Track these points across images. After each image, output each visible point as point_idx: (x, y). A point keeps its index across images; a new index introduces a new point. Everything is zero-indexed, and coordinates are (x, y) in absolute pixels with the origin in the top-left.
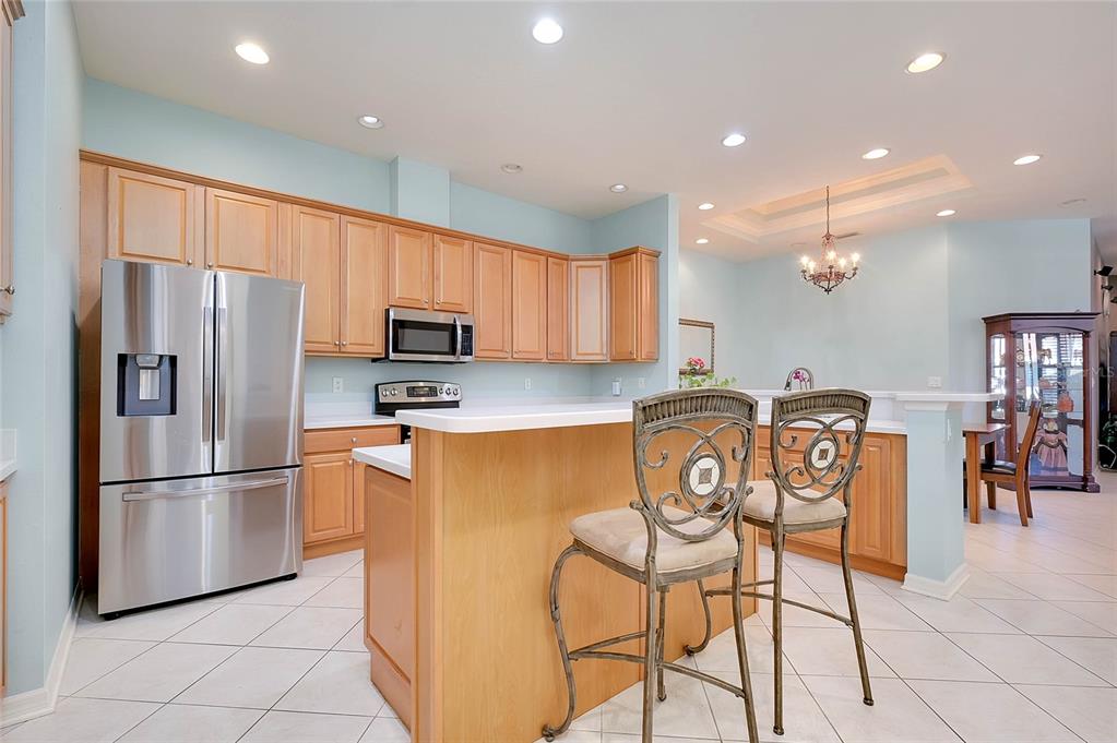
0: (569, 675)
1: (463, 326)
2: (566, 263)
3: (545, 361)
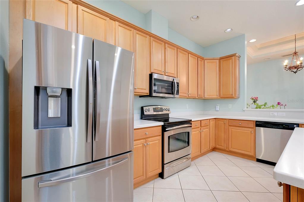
1: (177, 83)
2: (203, 61)
3: (197, 98)
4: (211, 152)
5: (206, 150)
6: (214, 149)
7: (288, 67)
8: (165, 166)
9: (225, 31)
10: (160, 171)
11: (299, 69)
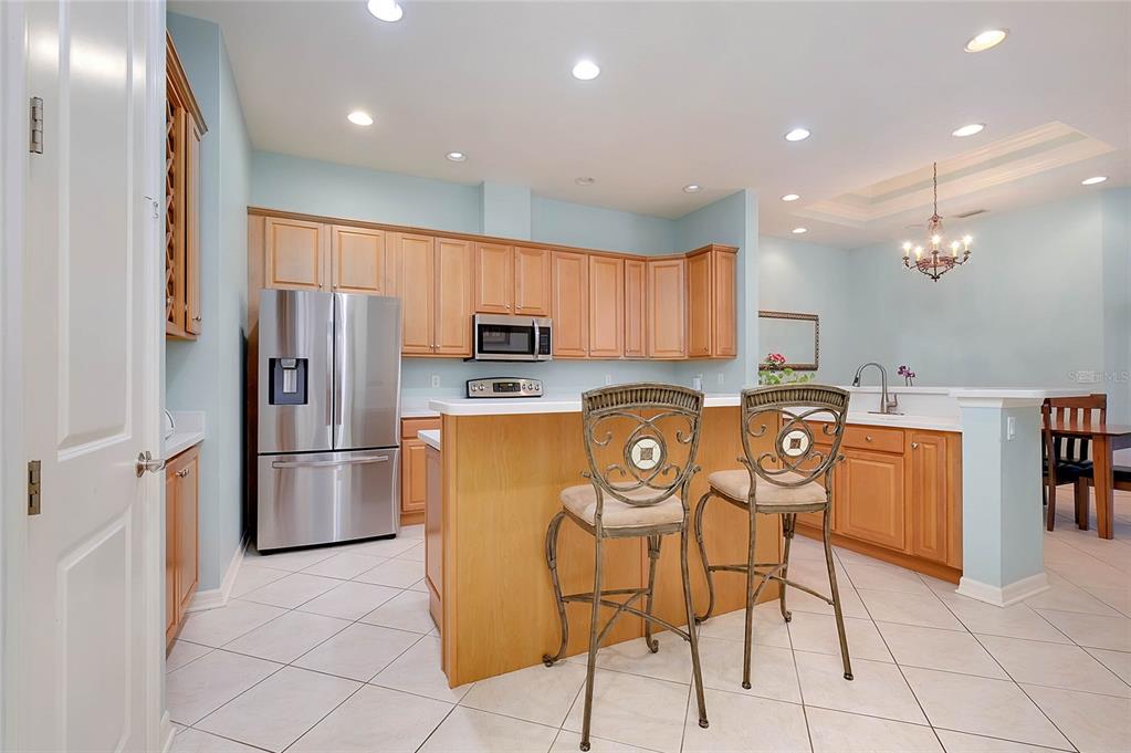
0: (562, 614)
1: (540, 328)
2: (644, 264)
3: (621, 358)
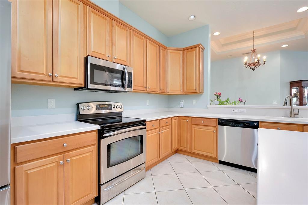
1: (128, 73)
2: (166, 50)
3: (158, 93)
4: (173, 155)
5: (166, 154)
6: (177, 151)
7: (247, 63)
8: (102, 187)
9: (188, 18)
10: (96, 195)
11: (256, 67)
